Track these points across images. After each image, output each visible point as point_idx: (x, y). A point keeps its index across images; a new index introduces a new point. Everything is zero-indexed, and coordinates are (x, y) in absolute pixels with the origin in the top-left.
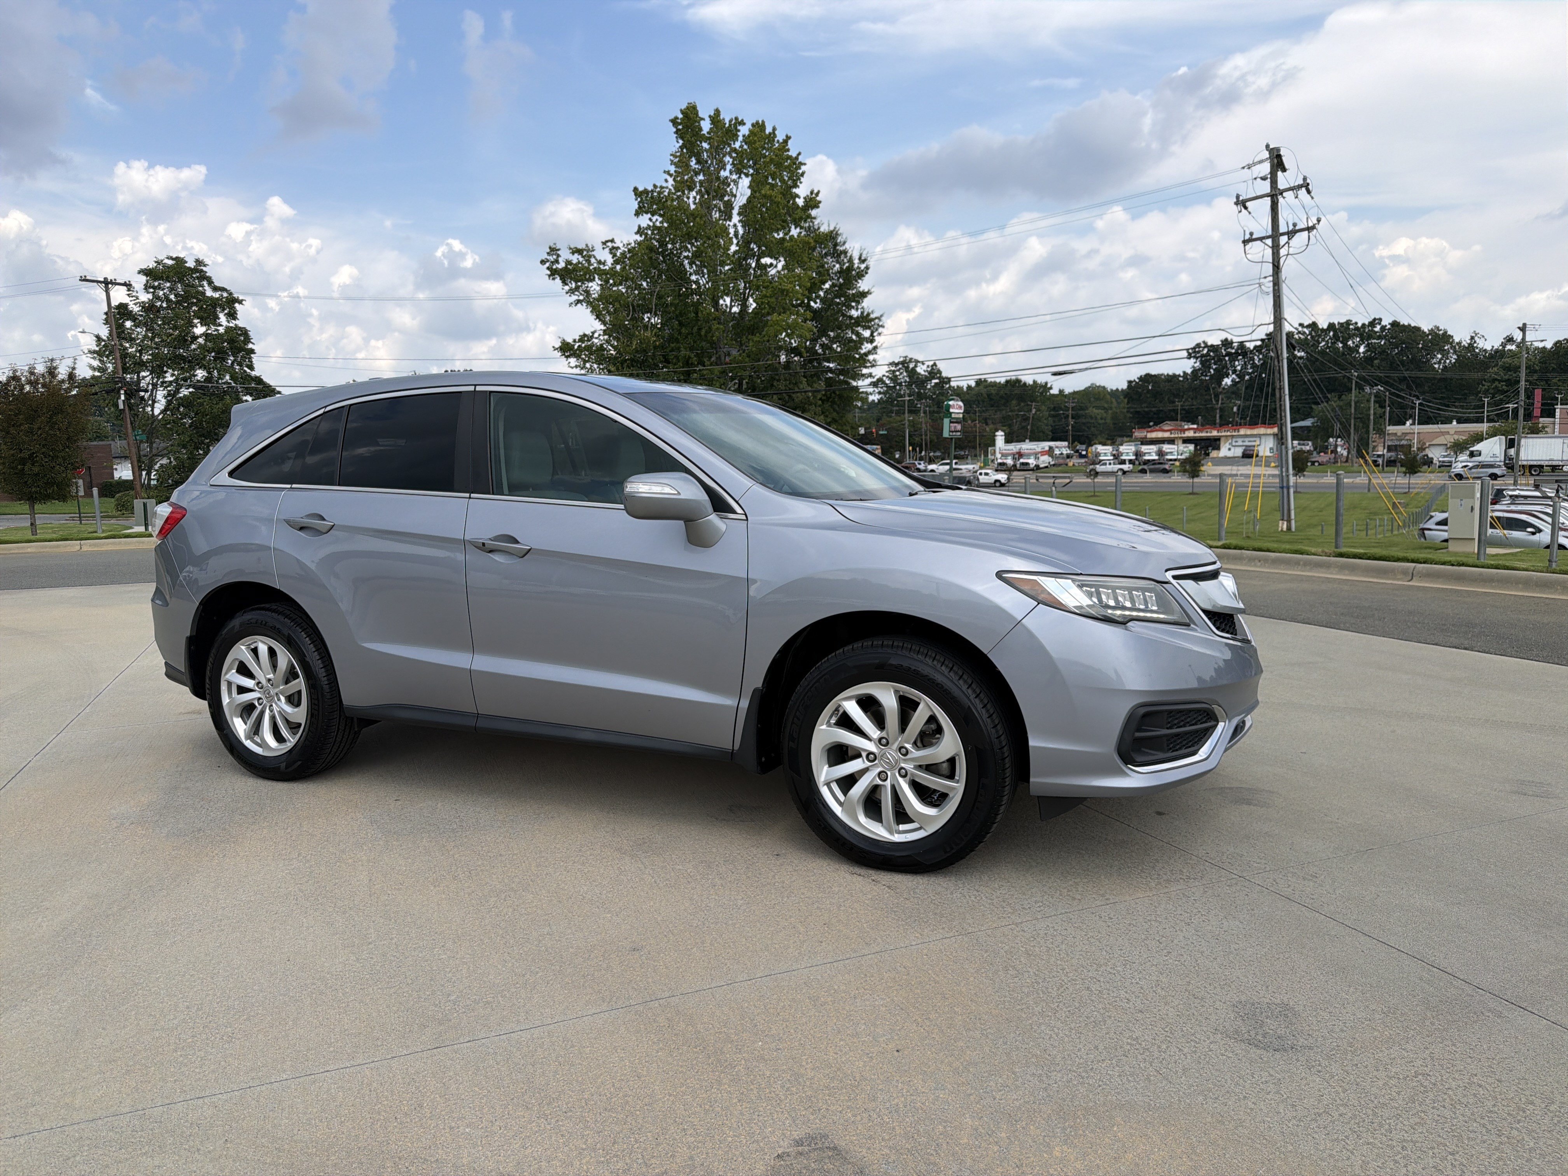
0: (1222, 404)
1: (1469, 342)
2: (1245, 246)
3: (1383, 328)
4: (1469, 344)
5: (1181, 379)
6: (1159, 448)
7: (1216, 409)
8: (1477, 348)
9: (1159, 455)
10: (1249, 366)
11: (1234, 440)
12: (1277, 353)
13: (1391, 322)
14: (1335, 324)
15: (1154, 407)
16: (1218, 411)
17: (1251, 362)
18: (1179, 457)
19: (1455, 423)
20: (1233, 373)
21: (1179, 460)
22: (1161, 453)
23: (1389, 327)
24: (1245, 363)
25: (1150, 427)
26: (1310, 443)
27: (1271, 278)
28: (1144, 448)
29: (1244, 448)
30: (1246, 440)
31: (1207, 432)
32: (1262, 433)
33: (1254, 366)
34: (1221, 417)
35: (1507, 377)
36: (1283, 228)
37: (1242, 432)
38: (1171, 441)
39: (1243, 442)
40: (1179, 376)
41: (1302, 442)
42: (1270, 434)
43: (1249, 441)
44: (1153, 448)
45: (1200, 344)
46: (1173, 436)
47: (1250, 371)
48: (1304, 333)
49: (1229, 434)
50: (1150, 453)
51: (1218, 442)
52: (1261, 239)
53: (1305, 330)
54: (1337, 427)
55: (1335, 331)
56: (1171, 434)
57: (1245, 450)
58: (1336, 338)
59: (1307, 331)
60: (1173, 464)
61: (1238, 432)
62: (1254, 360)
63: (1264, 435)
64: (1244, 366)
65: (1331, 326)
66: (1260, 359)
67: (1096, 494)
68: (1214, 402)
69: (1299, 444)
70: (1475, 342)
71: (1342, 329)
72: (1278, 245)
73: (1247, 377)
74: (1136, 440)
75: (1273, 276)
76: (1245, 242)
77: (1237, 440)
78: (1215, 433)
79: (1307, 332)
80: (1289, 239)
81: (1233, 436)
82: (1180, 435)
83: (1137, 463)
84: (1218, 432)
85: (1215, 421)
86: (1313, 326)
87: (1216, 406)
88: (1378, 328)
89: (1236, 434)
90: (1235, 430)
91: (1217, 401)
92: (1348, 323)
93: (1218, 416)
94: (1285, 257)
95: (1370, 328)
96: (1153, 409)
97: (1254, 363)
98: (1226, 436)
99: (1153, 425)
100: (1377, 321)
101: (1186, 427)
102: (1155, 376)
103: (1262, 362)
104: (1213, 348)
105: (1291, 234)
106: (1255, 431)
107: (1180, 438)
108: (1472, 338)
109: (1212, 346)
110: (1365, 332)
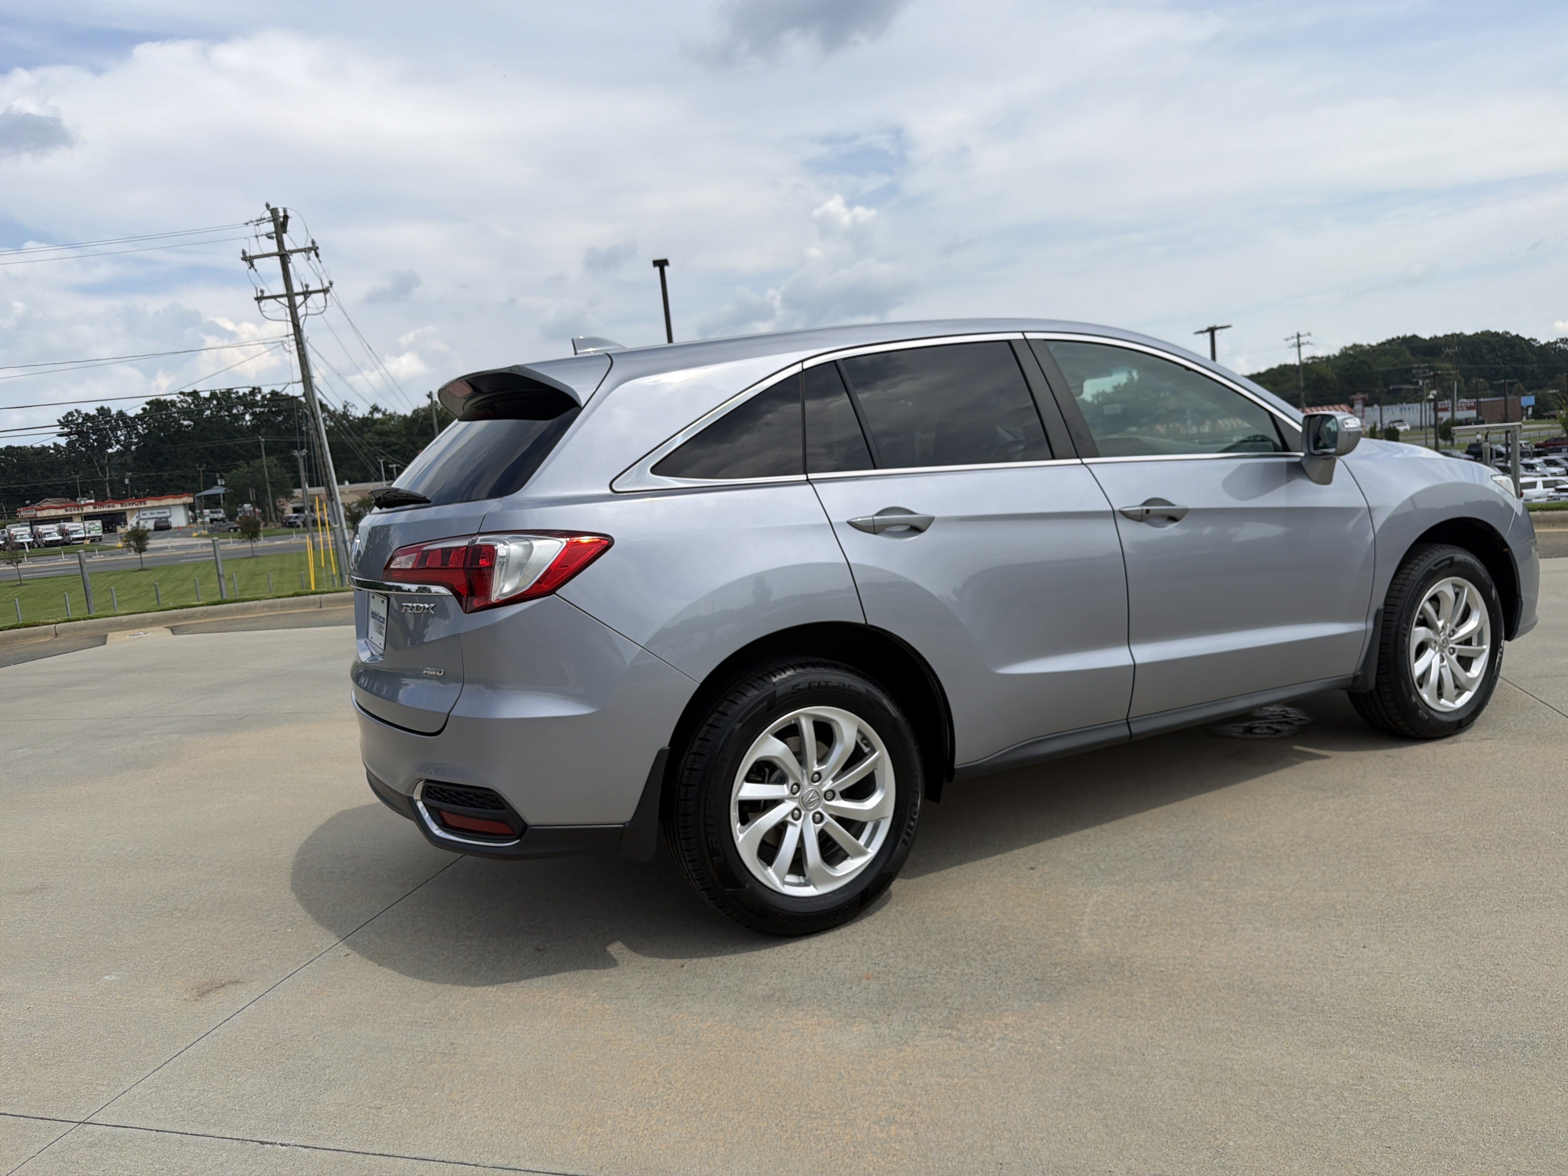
0: (110, 476)
1: (343, 410)
2: (259, 303)
3: (264, 397)
4: (344, 412)
5: (52, 451)
6: (60, 527)
7: (105, 482)
8: (351, 415)
9: (62, 535)
10: (134, 436)
11: (141, 513)
12: (312, 411)
13: (270, 391)
14: (217, 394)
15: (25, 483)
16: (107, 484)
17: (135, 432)
18: (87, 535)
19: (347, 483)
20: (117, 444)
21: (88, 538)
22: (62, 532)
23: (268, 396)
24: (128, 432)
25: (28, 505)
26: (222, 510)
27: (293, 337)
28: (42, 528)
29: (155, 520)
30: (155, 511)
31: (109, 507)
32: (171, 503)
33: (138, 435)
34: (111, 490)
35: (382, 441)
36: (297, 288)
37: (150, 503)
38: (69, 519)
39: (151, 514)
40: (49, 447)
41: (213, 510)
42: (180, 505)
43: (158, 513)
44: (53, 528)
45: (72, 412)
46: (69, 513)
47: (136, 440)
48: (186, 401)
49: (134, 506)
50: (50, 533)
51: (123, 517)
52: (275, 297)
53: (187, 398)
54: (252, 493)
55: (218, 399)
56: (66, 510)
57: (156, 522)
58: (219, 407)
59: (189, 400)
60: (82, 543)
61: (145, 504)
62: (137, 429)
63: (173, 505)
64: (128, 436)
65: (213, 395)
66: (144, 429)
67: (23, 582)
68: (101, 475)
69: (211, 512)
70: (348, 411)
71: (225, 398)
72: (295, 305)
73: (133, 447)
74: (24, 519)
75: (295, 334)
76: (259, 299)
77: (145, 512)
78: (118, 507)
79: (190, 401)
80: (306, 299)
81: (139, 509)
82: (77, 512)
83: (36, 545)
84: (122, 506)
85: (106, 494)
86: (195, 394)
87: (105, 479)
88: (259, 397)
89: (143, 506)
90: (141, 502)
91: (104, 473)
92: (229, 391)
93: (108, 489)
94: (304, 318)
95: (252, 397)
96: (24, 486)
97: (138, 433)
98: (132, 509)
99: (31, 503)
100: (257, 391)
101: (82, 502)
102: (19, 448)
103: (146, 431)
104: (87, 418)
105: (306, 294)
106: (164, 502)
107: (78, 514)
108: (345, 407)
109: (87, 414)
110: (248, 401)
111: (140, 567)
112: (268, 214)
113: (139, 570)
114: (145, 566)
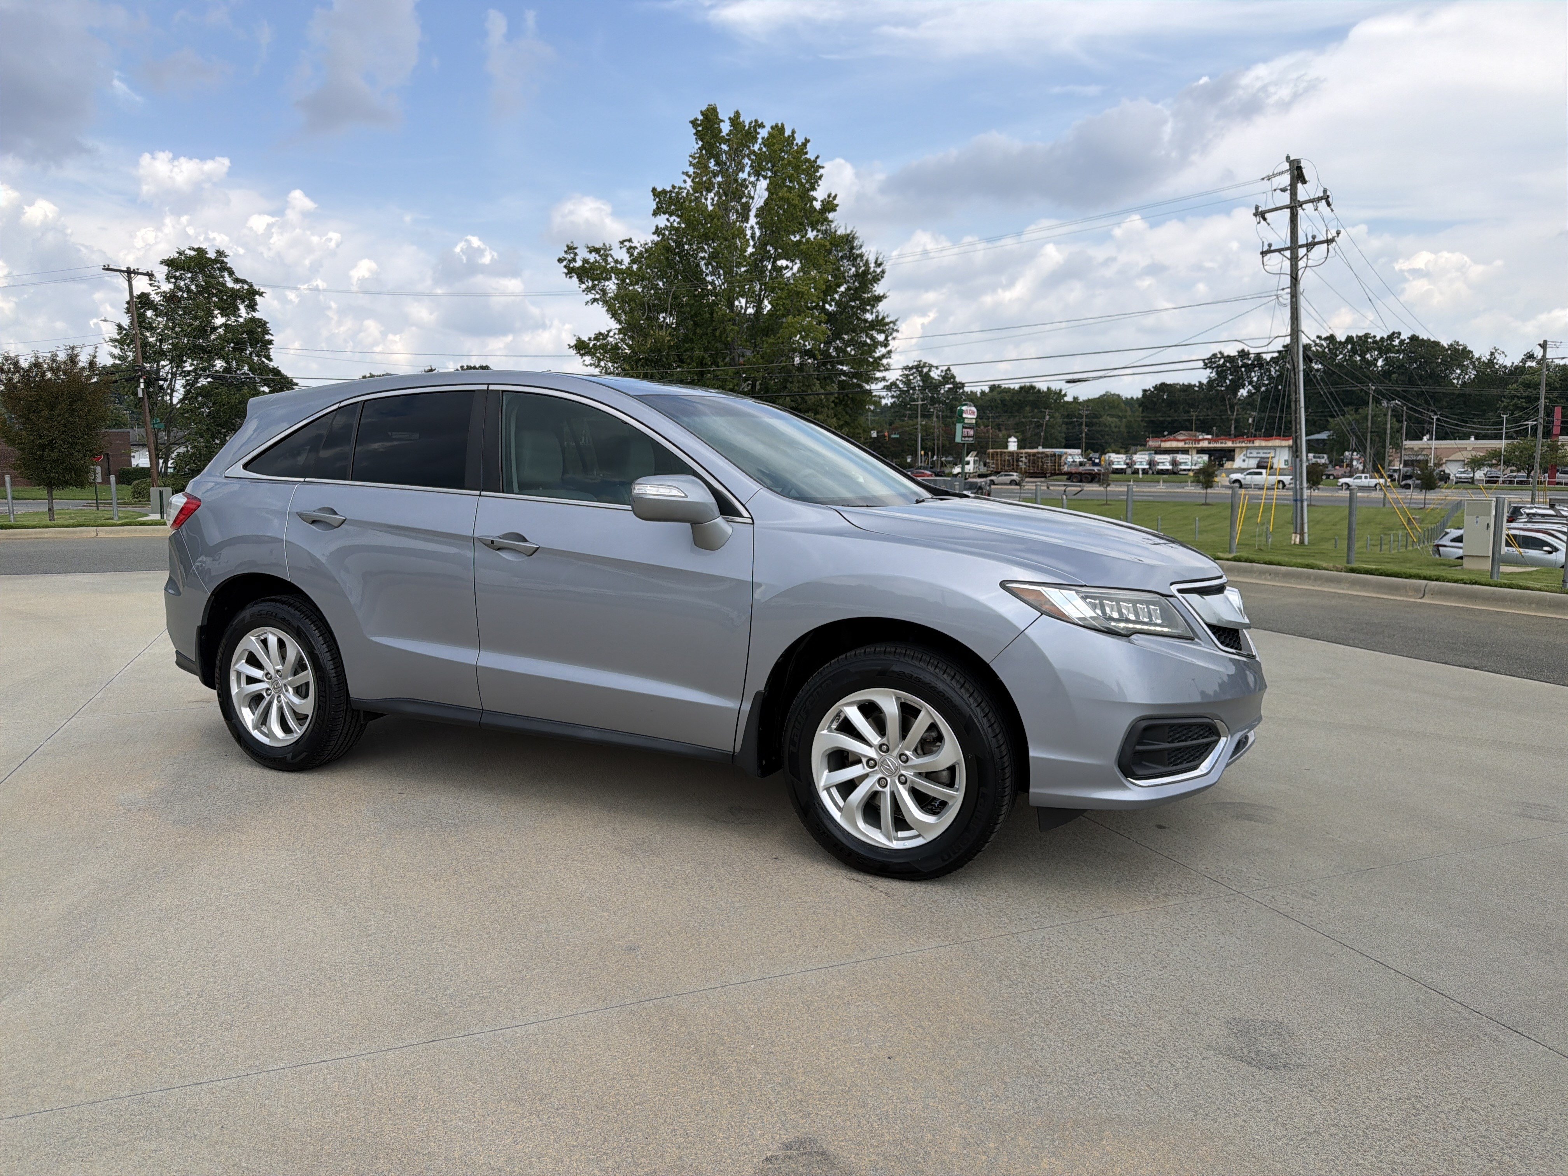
0: (1237, 415)
1: (1489, 357)
2: (1263, 257)
3: (1402, 342)
4: (1489, 360)
5: (1196, 389)
6: (1173, 458)
7: (1231, 420)
8: (1497, 364)
9: (1173, 465)
10: (1265, 378)
11: (1249, 451)
12: (1294, 365)
13: (1409, 336)
14: (1353, 337)
15: (1169, 417)
16: (1233, 422)
17: (1268, 374)
18: (1193, 467)
19: (1473, 439)
20: (1249, 384)
21: (1193, 470)
22: (1174, 463)
23: (1407, 341)
24: (1261, 374)
25: (1165, 436)
26: (1326, 456)
27: (1289, 290)
28: (1158, 458)
29: (1258, 459)
30: (1261, 451)
31: (1222, 443)
32: (1277, 445)
33: (1270, 378)
34: (1235, 428)
35: (1526, 394)
37: (1257, 443)
38: (1185, 451)
39: (1258, 453)
40: (1195, 386)
41: (1317, 455)
42: (1285, 447)
43: (1264, 453)
44: (1167, 458)
45: (1216, 354)
46: (1187, 446)
47: (1266, 382)
48: (1322, 345)
49: (1243, 445)
50: (1163, 463)
51: (1232, 454)
53: (1323, 342)
54: (1353, 441)
55: (1353, 344)
56: (1185, 444)
57: (1259, 462)
58: (1354, 351)
59: (1324, 343)
60: (1187, 474)
61: (1253, 443)
62: (1270, 371)
63: (1279, 447)
64: (1260, 378)
65: (1349, 339)
66: (1276, 371)
67: (1108, 502)
68: (1229, 413)
69: (1314, 457)
70: (1495, 358)
71: (1360, 342)
72: (1297, 257)
73: (1263, 389)
74: (1150, 449)
75: (1291, 288)
76: (1264, 253)
77: (1252, 451)
78: (1229, 444)
79: (1325, 345)
80: (1308, 251)
81: (1247, 448)
82: (1194, 446)
83: (1150, 472)
84: (1233, 443)
85: (1230, 431)
86: (1331, 338)
87: (1231, 417)
88: (1396, 342)
89: (1252, 445)
90: (1250, 441)
91: (1233, 412)
92: (1367, 336)
93: (1233, 427)
94: (1303, 269)
95: (1389, 342)
96: (1168, 419)
97: (1270, 374)
98: (1241, 448)
99: (1168, 435)
100: (1396, 335)
101: (1201, 437)
102: (1170, 385)
103: (1278, 373)
104: (1229, 359)
105: (1310, 246)
106: (1270, 443)
107: (1195, 448)
108: (1492, 354)
109: (1229, 356)
110: (1384, 346)
111: (1204, 502)
113: (1203, 505)
114: (1208, 501)
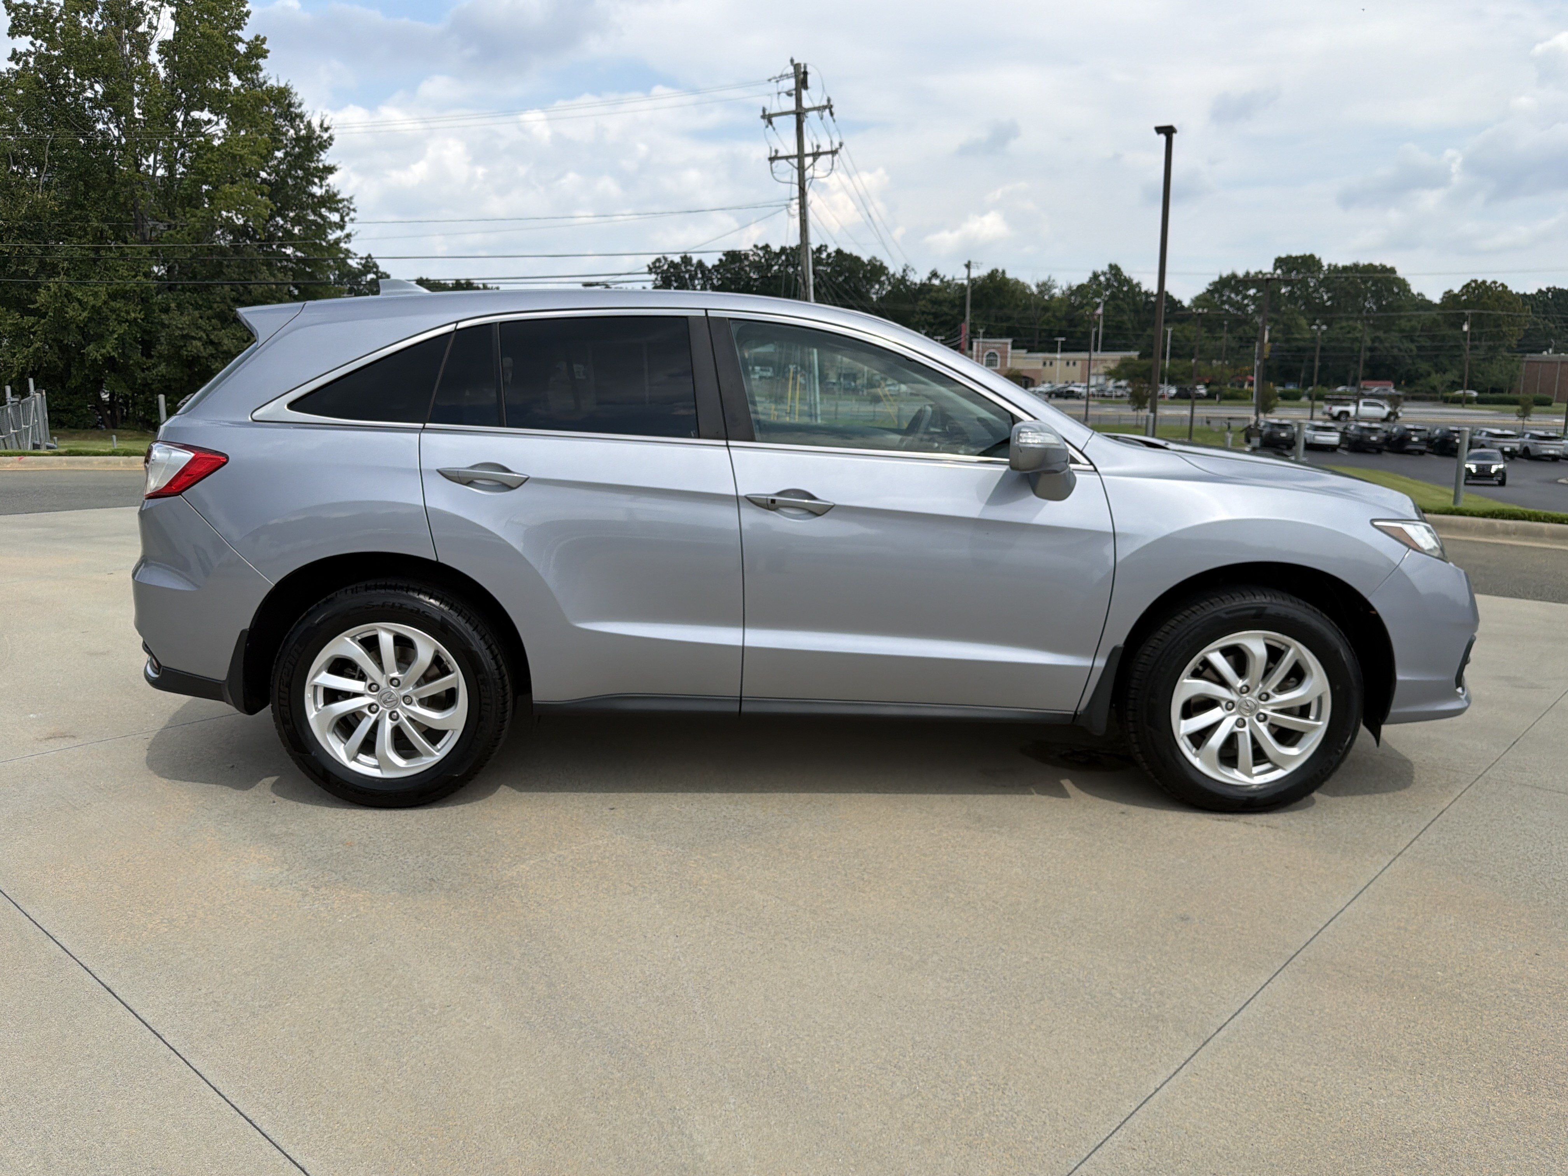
1: (901, 274)
2: (771, 163)
3: (829, 255)
4: (902, 277)
8: (909, 281)
13: (835, 250)
23: (833, 254)
27: (797, 201)
36: (808, 149)
45: (660, 259)
48: (759, 255)
52: (787, 158)
55: (786, 255)
58: (787, 264)
59: (761, 253)
65: (783, 250)
70: (907, 275)
71: (793, 254)
72: (803, 167)
75: (799, 198)
76: (772, 159)
80: (814, 161)
86: (767, 248)
88: (824, 255)
94: (810, 180)
95: (818, 255)
100: (824, 248)
104: (672, 264)
105: (816, 155)
109: (672, 262)
112: (791, 70)
